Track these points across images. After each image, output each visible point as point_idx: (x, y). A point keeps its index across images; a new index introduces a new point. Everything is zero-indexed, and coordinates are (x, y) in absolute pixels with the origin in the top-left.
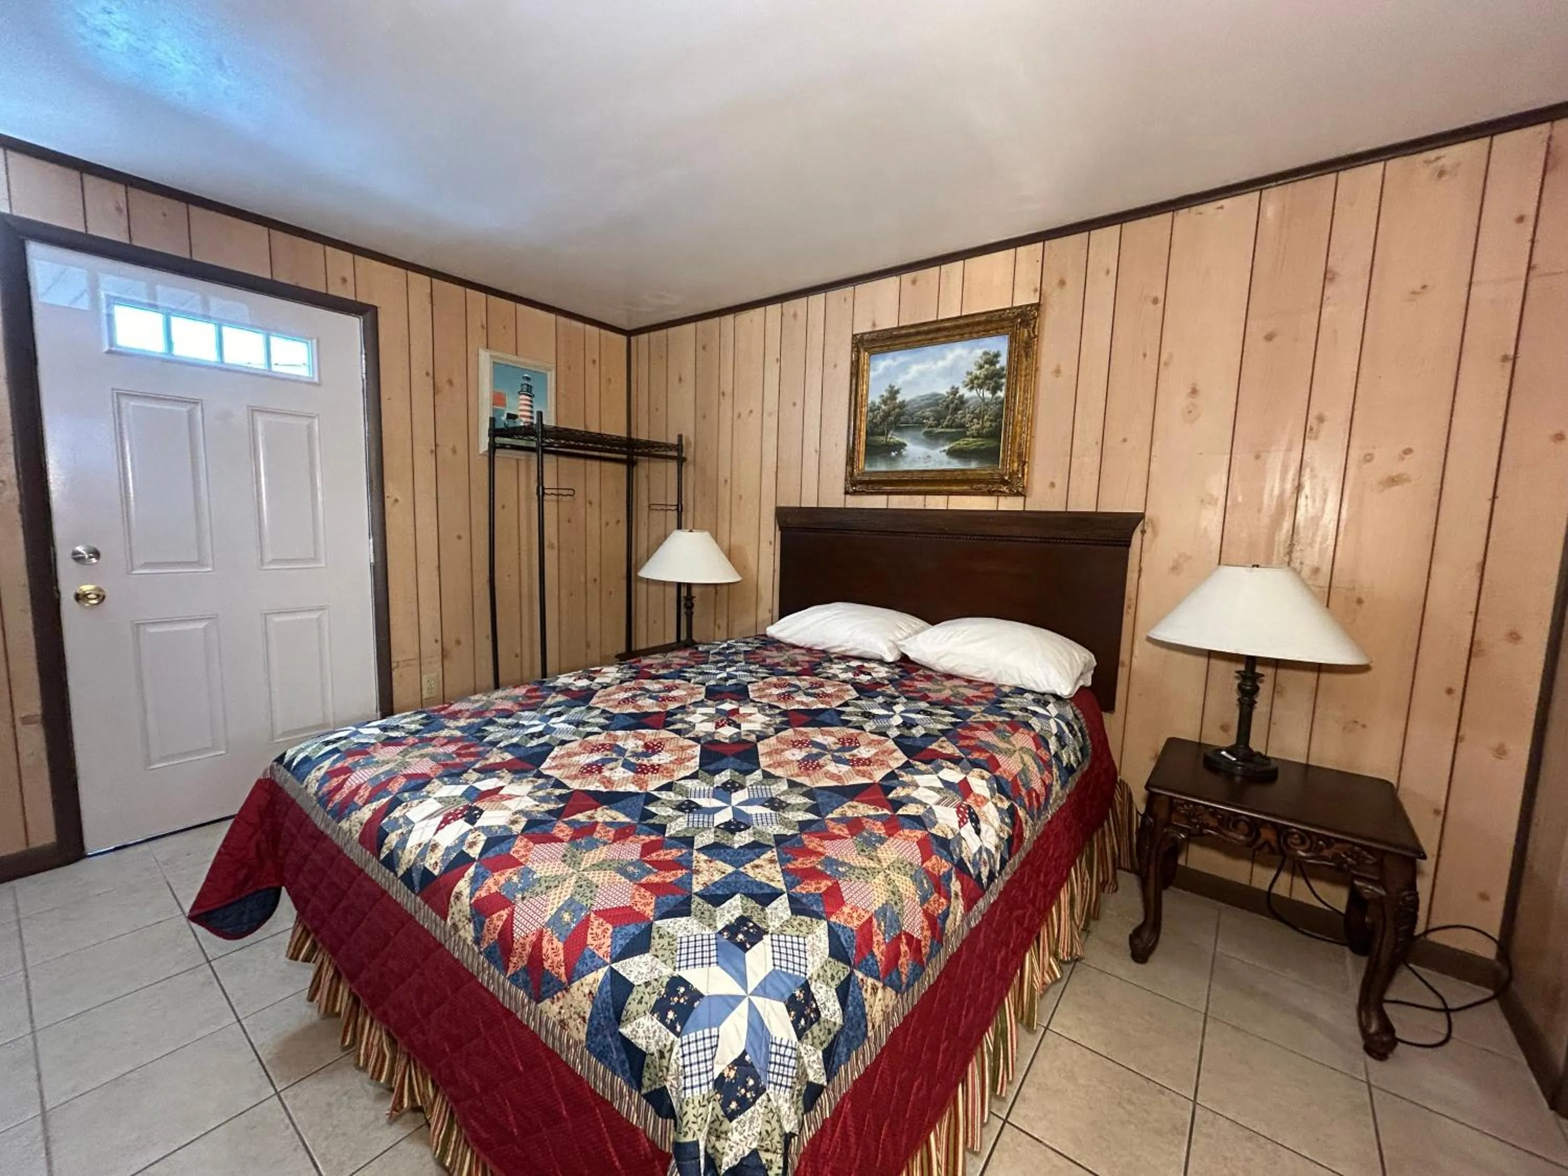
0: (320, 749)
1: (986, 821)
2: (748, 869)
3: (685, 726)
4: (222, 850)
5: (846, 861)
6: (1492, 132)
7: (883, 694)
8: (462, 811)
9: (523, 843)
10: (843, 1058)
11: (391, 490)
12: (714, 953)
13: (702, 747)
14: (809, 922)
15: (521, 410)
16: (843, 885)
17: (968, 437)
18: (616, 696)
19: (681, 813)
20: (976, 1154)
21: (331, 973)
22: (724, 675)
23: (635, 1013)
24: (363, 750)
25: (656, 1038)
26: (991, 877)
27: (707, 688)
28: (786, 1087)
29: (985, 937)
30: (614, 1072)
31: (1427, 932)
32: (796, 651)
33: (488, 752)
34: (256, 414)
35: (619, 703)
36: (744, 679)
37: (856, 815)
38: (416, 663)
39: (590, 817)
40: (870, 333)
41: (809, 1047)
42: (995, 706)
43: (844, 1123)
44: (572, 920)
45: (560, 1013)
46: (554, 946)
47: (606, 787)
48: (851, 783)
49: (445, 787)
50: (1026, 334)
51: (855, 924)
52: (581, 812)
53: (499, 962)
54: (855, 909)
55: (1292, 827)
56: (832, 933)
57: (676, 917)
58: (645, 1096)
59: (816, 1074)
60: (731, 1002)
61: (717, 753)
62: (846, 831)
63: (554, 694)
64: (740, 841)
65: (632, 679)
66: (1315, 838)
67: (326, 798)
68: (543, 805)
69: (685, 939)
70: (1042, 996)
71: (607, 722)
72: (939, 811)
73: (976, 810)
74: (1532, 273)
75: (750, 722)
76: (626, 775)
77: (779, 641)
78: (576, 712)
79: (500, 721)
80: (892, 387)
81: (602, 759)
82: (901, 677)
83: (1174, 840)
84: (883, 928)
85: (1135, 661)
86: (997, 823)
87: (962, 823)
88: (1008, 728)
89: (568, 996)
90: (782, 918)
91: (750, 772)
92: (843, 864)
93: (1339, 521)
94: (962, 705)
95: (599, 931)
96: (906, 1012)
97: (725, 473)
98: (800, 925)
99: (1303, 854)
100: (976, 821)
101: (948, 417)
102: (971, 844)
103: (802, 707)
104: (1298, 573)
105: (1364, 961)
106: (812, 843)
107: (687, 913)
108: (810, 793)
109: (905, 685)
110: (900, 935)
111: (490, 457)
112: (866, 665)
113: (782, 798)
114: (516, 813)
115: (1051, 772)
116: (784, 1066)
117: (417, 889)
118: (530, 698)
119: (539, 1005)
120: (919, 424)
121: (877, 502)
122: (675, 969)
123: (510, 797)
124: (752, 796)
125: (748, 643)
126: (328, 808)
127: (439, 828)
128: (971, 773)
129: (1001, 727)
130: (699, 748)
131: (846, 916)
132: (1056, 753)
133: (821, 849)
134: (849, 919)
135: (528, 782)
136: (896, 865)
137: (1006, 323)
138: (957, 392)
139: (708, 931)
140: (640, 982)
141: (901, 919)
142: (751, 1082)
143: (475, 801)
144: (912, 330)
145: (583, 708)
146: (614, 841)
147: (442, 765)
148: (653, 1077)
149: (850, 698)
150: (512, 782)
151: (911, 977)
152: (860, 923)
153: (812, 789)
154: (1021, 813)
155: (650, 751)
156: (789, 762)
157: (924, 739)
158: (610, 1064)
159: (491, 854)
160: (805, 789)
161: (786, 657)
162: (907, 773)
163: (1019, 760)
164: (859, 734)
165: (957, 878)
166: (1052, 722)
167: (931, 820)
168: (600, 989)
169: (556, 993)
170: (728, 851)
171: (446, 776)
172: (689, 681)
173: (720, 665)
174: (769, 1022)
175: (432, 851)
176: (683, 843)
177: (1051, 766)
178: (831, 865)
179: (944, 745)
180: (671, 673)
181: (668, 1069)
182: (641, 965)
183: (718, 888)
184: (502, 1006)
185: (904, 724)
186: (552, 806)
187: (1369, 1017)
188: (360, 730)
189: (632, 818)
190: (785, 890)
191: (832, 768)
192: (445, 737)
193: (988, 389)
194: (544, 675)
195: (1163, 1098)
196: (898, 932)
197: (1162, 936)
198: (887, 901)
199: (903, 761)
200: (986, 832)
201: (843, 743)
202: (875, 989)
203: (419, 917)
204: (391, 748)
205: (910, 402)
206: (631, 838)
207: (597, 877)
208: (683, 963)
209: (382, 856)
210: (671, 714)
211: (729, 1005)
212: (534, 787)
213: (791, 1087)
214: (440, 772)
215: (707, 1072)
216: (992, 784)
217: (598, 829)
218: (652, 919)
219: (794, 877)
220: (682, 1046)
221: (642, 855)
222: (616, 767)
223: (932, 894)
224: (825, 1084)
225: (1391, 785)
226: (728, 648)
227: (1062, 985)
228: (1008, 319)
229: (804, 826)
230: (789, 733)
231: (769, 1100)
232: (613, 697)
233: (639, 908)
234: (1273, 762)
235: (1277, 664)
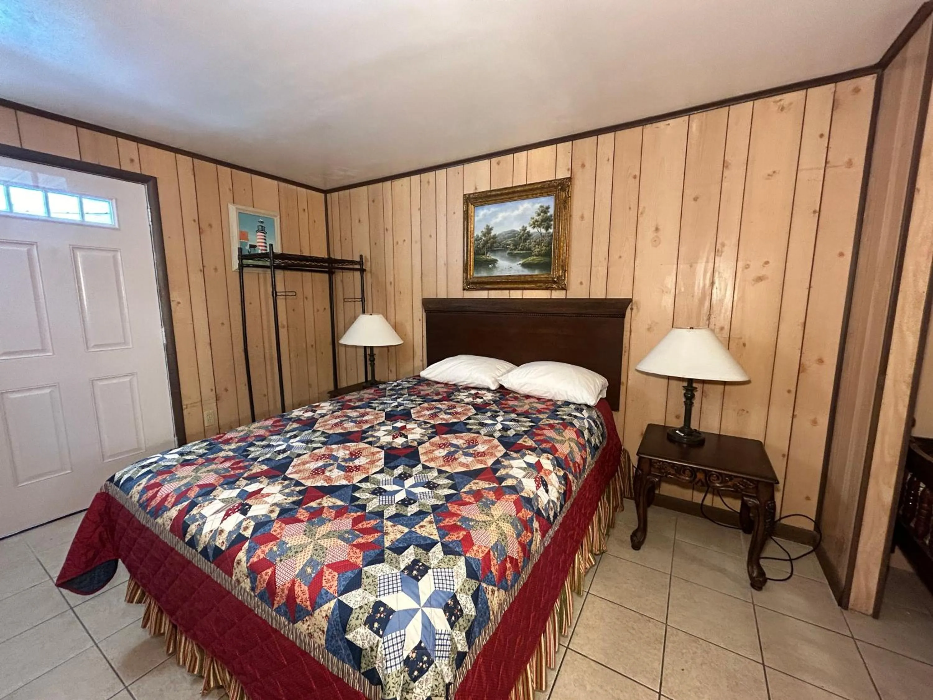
0: (139, 471)
1: (552, 484)
2: (417, 529)
3: (374, 439)
4: (76, 540)
5: (474, 518)
6: (807, 87)
7: (490, 410)
8: (238, 507)
9: (278, 525)
10: (477, 634)
11: (174, 296)
12: (399, 584)
13: (385, 452)
14: (454, 559)
15: (259, 242)
16: (473, 533)
17: (533, 256)
18: (330, 422)
19: (375, 496)
20: (552, 669)
21: (156, 610)
22: (396, 404)
23: (354, 626)
24: (168, 470)
25: (368, 640)
26: (555, 516)
27: (386, 413)
28: (446, 657)
29: (553, 550)
30: (344, 661)
31: (781, 519)
32: (439, 385)
33: (251, 465)
34: (76, 251)
35: (332, 427)
36: (408, 406)
37: (478, 488)
38: (199, 404)
39: (319, 504)
40: (473, 194)
41: (458, 632)
42: (554, 414)
43: (479, 670)
44: (312, 571)
45: (308, 629)
46: (302, 589)
47: (328, 483)
48: (474, 468)
49: (225, 491)
50: (564, 195)
51: (481, 555)
52: (313, 501)
53: (268, 601)
54: (480, 547)
55: (712, 471)
56: (468, 564)
57: (376, 564)
58: (363, 674)
59: (462, 646)
60: (411, 613)
61: (395, 455)
62: (473, 499)
63: (291, 423)
64: (411, 511)
65: (339, 410)
66: (724, 476)
67: (145, 504)
68: (289, 498)
69: (382, 578)
70: (585, 576)
71: (326, 440)
72: (524, 481)
73: (545, 478)
74: (828, 165)
75: (414, 433)
76: (340, 474)
77: (427, 380)
78: (306, 434)
79: (257, 443)
80: (488, 226)
81: (324, 465)
82: (500, 399)
83: (652, 482)
84: (496, 556)
85: (629, 382)
86: (557, 485)
87: (538, 487)
88: (561, 427)
89: (313, 619)
90: (438, 558)
91: (415, 466)
92: (472, 520)
93: (733, 301)
94: (535, 414)
95: (330, 577)
96: (511, 601)
97: (390, 278)
98: (449, 561)
99: (718, 485)
100: (545, 485)
101: (521, 244)
102: (544, 498)
103: (444, 422)
104: (713, 331)
105: (750, 537)
106: (453, 508)
107: (382, 561)
108: (450, 477)
109: (503, 404)
110: (506, 558)
111: (240, 273)
112: (479, 392)
113: (435, 481)
114: (273, 505)
115: (586, 451)
116: (444, 645)
117: (211, 559)
118: (276, 426)
119: (295, 625)
120: (504, 248)
121: (482, 294)
122: (377, 596)
123: (268, 495)
124: (417, 481)
125: (409, 382)
126: (148, 511)
127: (224, 519)
128: (542, 457)
129: (558, 426)
130: (383, 452)
131: (475, 552)
132: (588, 439)
133: (458, 512)
134: (477, 554)
135: (278, 483)
136: (502, 518)
137: (552, 189)
138: (526, 229)
139: (395, 571)
140: (356, 607)
141: (506, 549)
142: (425, 658)
143: (245, 500)
144: (499, 193)
145: (310, 431)
146: (335, 518)
147: (222, 476)
148: (367, 662)
149: (471, 414)
150: (268, 484)
151: (513, 581)
152: (483, 555)
153: (452, 474)
154: (570, 477)
155: (353, 457)
156: (437, 458)
157: (515, 437)
158: (341, 656)
159: (258, 534)
160: (447, 474)
161: (432, 390)
162: (506, 460)
163: (568, 445)
164: (478, 437)
165: (536, 520)
166: (585, 421)
167: (520, 487)
168: (332, 613)
169: (305, 617)
170: (404, 518)
171: (226, 484)
172: (375, 409)
173: (393, 397)
174: (434, 622)
175: (220, 534)
176: (376, 515)
177: (586, 448)
178: (465, 522)
179: (526, 440)
180: (363, 404)
181: (376, 657)
182: (357, 596)
183: (400, 543)
184: (271, 627)
185: (503, 428)
186: (295, 499)
187: (752, 567)
188: (165, 456)
189: (345, 502)
190: (439, 540)
191: (463, 459)
192: (223, 457)
193: (543, 228)
194: (284, 410)
195: (650, 624)
196: (505, 557)
197: (648, 534)
198: (498, 540)
199: (504, 452)
200: (552, 491)
201: (469, 443)
202: (493, 592)
203: (214, 576)
204: (187, 468)
205: (499, 235)
206: (345, 515)
207: (326, 543)
208: (382, 593)
209: (187, 540)
210: (365, 432)
211: (410, 615)
212: (283, 487)
213: (448, 657)
214: (221, 481)
215: (399, 657)
216: (554, 462)
217: (324, 511)
218: (361, 566)
219: (444, 531)
220: (384, 643)
221: (353, 526)
222: (333, 469)
223: (523, 532)
224: (468, 651)
225: (761, 443)
226: (397, 386)
227: (596, 567)
228: (553, 186)
229: (448, 498)
230: (437, 439)
231: (436, 667)
232: (328, 423)
233: (353, 560)
234: (702, 434)
235: (704, 382)
